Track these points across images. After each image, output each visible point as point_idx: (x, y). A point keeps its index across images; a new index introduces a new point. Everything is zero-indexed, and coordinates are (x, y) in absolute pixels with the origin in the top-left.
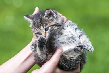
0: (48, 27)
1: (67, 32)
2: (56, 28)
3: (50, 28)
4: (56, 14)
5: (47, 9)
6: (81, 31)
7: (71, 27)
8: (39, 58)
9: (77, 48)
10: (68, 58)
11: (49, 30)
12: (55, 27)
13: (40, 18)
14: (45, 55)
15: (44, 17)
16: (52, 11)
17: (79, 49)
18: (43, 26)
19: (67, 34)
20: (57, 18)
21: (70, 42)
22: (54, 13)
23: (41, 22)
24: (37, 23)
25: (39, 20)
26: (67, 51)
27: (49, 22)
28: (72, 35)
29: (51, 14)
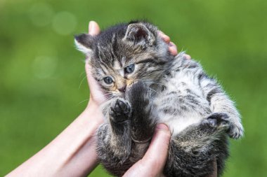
0: (133, 65)
1: (177, 85)
2: (152, 69)
3: (137, 67)
4: (155, 35)
5: (132, 22)
6: (212, 83)
7: (187, 72)
8: (113, 154)
9: (206, 121)
10: (188, 150)
11: (133, 73)
12: (149, 66)
13: (113, 40)
14: (129, 146)
15: (124, 39)
16: (144, 26)
17: (213, 124)
18: (120, 61)
19: (175, 90)
20: (155, 44)
21: (184, 108)
22: (149, 33)
23: (114, 50)
24: (105, 52)
25: (110, 46)
26: (185, 133)
27: (136, 53)
28: (189, 91)
29: (140, 35)
